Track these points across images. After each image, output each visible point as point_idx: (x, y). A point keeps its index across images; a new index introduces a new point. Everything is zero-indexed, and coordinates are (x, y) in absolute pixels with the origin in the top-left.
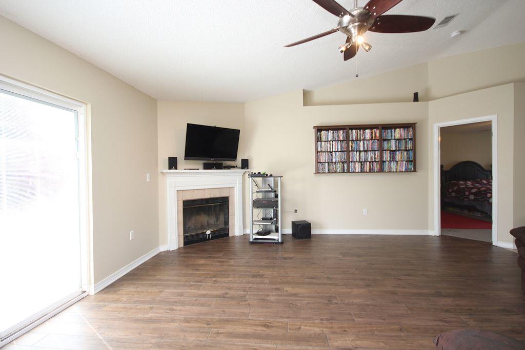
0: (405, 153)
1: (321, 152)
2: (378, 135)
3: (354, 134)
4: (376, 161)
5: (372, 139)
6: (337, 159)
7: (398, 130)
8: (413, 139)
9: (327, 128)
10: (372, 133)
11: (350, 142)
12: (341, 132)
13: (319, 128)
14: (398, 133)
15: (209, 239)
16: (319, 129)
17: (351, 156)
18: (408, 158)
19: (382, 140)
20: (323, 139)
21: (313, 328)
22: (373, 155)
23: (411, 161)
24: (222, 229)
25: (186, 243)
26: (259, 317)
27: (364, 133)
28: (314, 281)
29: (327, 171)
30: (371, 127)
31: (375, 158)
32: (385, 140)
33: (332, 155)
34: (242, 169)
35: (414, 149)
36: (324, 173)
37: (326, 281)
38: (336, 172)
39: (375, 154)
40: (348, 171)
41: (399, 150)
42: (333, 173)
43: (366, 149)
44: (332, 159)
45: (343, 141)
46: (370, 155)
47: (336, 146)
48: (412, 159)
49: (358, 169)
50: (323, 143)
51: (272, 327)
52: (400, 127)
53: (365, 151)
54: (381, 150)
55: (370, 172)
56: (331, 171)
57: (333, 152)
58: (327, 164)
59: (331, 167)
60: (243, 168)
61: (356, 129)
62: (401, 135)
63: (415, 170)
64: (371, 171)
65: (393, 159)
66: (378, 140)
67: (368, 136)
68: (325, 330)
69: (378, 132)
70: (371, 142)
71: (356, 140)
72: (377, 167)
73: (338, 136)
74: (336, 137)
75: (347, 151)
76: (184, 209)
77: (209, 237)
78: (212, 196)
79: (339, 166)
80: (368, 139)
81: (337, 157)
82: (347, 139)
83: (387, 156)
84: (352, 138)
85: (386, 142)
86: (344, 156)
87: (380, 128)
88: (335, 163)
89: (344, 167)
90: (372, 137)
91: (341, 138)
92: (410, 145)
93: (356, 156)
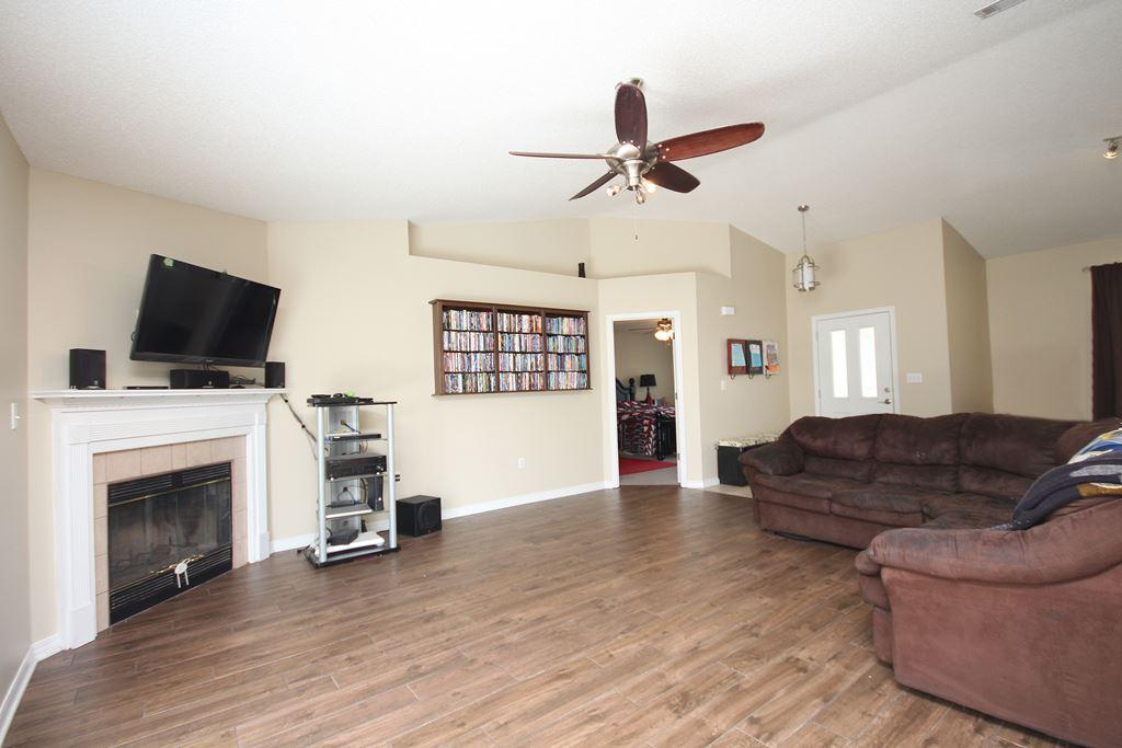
0: (576, 358)
1: (450, 351)
2: (540, 326)
3: (504, 321)
4: (538, 372)
5: (531, 332)
6: (478, 367)
7: (566, 319)
8: (585, 337)
9: (460, 306)
10: (531, 321)
11: (500, 336)
12: (484, 315)
13: (445, 304)
14: (567, 325)
15: (184, 587)
16: (446, 306)
17: (501, 361)
18: (580, 366)
19: (546, 335)
20: (453, 327)
21: (628, 647)
22: (533, 360)
23: (583, 372)
24: (213, 554)
25: (115, 616)
26: (534, 671)
27: (520, 321)
28: (540, 590)
29: (460, 389)
30: (531, 311)
31: (537, 366)
32: (550, 335)
33: (469, 359)
34: (266, 387)
35: (587, 352)
36: (457, 393)
37: (557, 585)
38: (476, 392)
39: (536, 360)
40: (498, 390)
41: (568, 354)
42: (471, 393)
43: (523, 350)
44: (470, 366)
45: (487, 332)
46: (530, 359)
47: (476, 342)
48: (585, 368)
49: (513, 387)
50: (453, 334)
51: (573, 673)
52: (569, 316)
53: (521, 353)
54: (546, 352)
55: (530, 390)
56: (468, 390)
57: (470, 352)
58: (460, 376)
59: (468, 383)
60: (269, 385)
61: (507, 312)
62: (570, 329)
63: (589, 387)
64: (532, 388)
65: (561, 368)
66: (541, 335)
67: (526, 328)
68: (643, 642)
69: (540, 320)
70: (531, 337)
71: (508, 333)
72: (539, 381)
73: (479, 323)
74: (475, 324)
75: (495, 352)
76: (110, 510)
77: (183, 583)
78: (191, 464)
79: (482, 379)
80: (526, 331)
81: (478, 363)
82: (494, 329)
83: (553, 362)
84: (502, 327)
85: (551, 339)
86: (490, 360)
87: (543, 314)
88: (476, 373)
89: (490, 381)
90: (532, 330)
91: (485, 328)
92: (581, 347)
93: (507, 361)
